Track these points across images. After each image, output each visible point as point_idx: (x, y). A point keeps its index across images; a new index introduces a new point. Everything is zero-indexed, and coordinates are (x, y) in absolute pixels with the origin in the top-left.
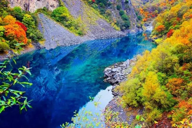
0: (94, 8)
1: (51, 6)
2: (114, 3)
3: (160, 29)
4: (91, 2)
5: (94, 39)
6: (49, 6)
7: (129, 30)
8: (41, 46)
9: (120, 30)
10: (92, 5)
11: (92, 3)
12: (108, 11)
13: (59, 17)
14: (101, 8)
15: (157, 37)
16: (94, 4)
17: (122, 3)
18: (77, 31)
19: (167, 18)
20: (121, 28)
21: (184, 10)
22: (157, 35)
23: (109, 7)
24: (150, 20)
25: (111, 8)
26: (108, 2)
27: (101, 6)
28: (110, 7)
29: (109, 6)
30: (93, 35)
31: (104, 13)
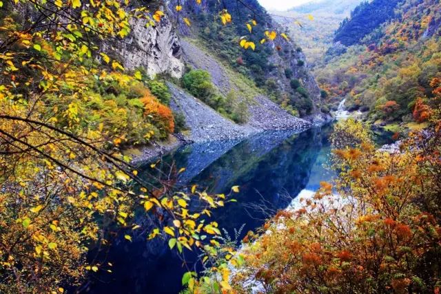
0: (244, 75)
1: (175, 69)
2: (280, 66)
3: (389, 107)
4: (236, 64)
5: (262, 130)
6: (172, 68)
7: (312, 116)
8: (186, 138)
9: (299, 115)
10: (238, 68)
11: (238, 66)
12: (271, 79)
13: (197, 88)
14: (256, 74)
15: (385, 122)
16: (241, 66)
17: (291, 65)
18: (231, 116)
19: (400, 88)
20: (300, 112)
21: (431, 74)
22: (384, 118)
23: (270, 73)
24: (337, 100)
25: (274, 75)
26: (268, 64)
27: (255, 72)
28: (273, 72)
29: (270, 71)
30: (257, 123)
31: (264, 84)
